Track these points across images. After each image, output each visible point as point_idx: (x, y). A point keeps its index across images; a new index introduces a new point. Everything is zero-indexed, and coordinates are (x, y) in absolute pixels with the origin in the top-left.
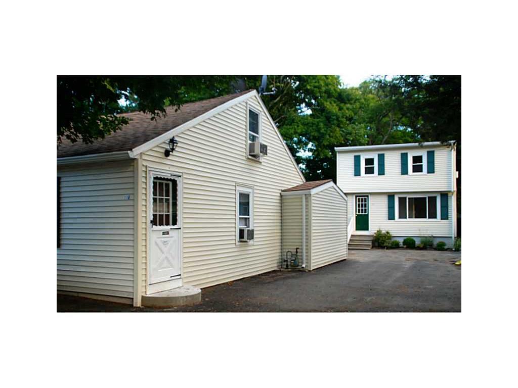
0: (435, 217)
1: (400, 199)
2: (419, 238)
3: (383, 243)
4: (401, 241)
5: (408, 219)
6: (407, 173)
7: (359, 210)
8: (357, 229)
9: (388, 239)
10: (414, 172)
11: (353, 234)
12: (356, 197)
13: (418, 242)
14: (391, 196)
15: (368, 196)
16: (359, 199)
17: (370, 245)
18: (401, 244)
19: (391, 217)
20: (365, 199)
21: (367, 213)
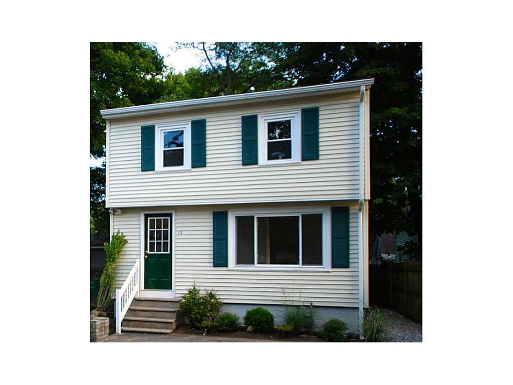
0: (319, 261)
1: (240, 221)
2: (282, 309)
3: (200, 321)
4: (240, 314)
5: (257, 266)
6: (256, 162)
7: (152, 244)
8: (148, 286)
9: (211, 310)
10: (270, 158)
11: (138, 297)
12: (146, 216)
13: (279, 318)
14: (219, 214)
15: (170, 215)
16: (152, 221)
17: (172, 323)
18: (241, 321)
19: (220, 260)
20: (166, 221)
21: (169, 252)
